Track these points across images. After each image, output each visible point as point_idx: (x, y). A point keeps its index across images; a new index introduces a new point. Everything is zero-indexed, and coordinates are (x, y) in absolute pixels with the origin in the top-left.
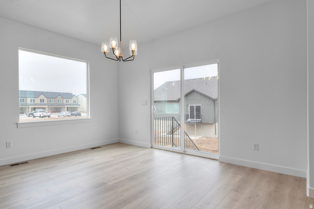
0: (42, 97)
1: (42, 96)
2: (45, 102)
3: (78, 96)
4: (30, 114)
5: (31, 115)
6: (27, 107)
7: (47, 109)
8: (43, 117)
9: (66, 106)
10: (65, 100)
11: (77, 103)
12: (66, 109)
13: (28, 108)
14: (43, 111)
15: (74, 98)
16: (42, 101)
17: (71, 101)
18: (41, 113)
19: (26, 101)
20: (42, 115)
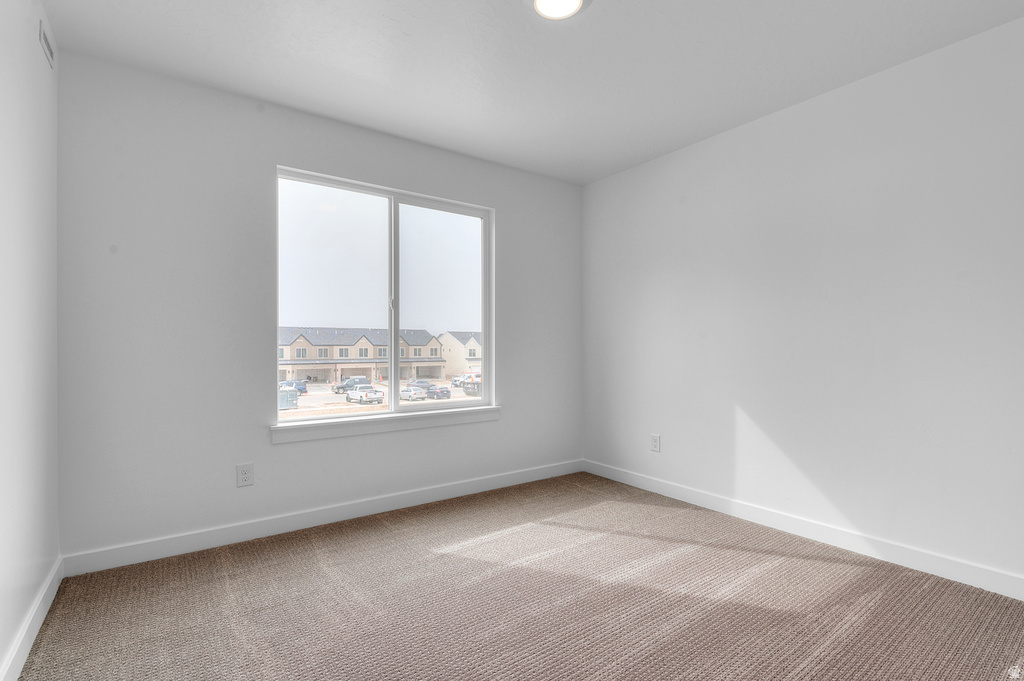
0: (363, 343)
1: (363, 340)
2: (371, 355)
3: (441, 335)
4: (338, 388)
5: (341, 391)
6: (332, 367)
7: (373, 373)
8: (366, 403)
9: (415, 365)
10: (412, 349)
11: (438, 356)
12: (414, 372)
13: (336, 370)
14: (367, 388)
15: (433, 344)
16: (363, 352)
17: (426, 352)
18: (363, 394)
19: (332, 354)
20: (365, 399)
